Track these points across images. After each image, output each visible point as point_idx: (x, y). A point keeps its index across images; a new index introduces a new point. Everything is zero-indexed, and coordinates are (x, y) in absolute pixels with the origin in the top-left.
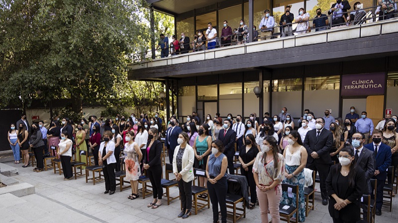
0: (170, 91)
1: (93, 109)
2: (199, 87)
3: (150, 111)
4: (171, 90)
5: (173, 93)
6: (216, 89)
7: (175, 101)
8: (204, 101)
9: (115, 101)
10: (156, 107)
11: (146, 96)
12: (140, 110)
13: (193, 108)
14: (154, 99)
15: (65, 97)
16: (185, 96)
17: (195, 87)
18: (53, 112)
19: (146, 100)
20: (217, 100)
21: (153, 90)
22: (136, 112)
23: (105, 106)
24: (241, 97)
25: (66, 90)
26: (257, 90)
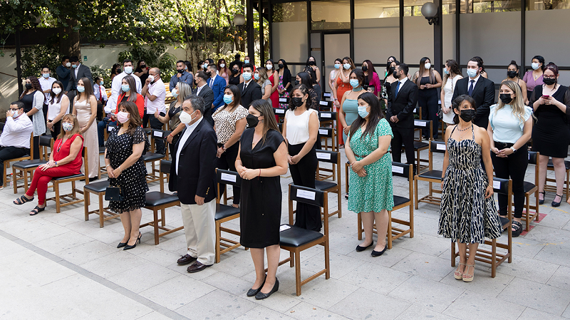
0: (255, 11)
1: (102, 49)
2: (313, 5)
3: (218, 52)
4: (257, 9)
5: (262, 15)
6: (348, 8)
7: (266, 32)
8: (324, 32)
9: (145, 34)
10: (228, 44)
11: (209, 23)
12: (196, 50)
13: (302, 46)
14: (225, 28)
15: (47, 25)
16: (288, 20)
17: (306, 3)
18: (22, 55)
19: (208, 29)
20: (349, 31)
21: (223, 10)
22: (189, 54)
23: (127, 43)
24: (398, 24)
25: (46, 12)
26: (429, 10)
